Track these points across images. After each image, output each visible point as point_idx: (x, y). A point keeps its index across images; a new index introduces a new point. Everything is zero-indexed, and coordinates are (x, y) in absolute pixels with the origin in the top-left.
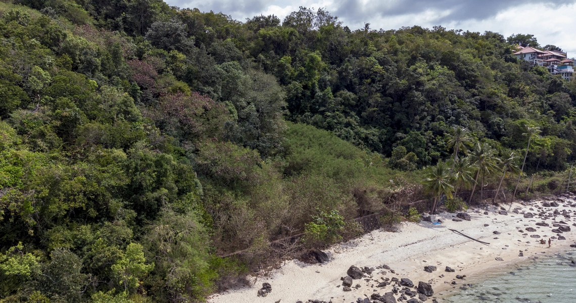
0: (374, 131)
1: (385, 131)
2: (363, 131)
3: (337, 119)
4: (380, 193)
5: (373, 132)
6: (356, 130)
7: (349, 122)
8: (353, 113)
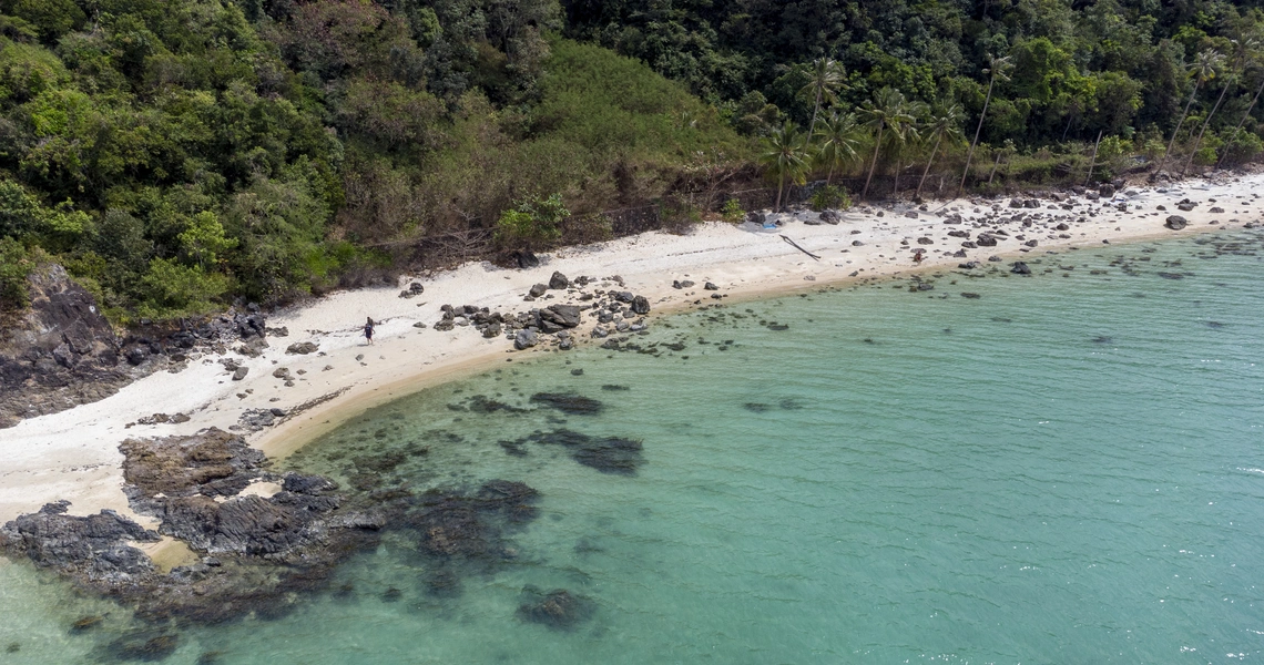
0: (737, 58)
1: (758, 58)
2: (716, 59)
3: (668, 35)
4: (664, 172)
5: (734, 63)
6: (703, 58)
7: (693, 40)
8: (705, 24)
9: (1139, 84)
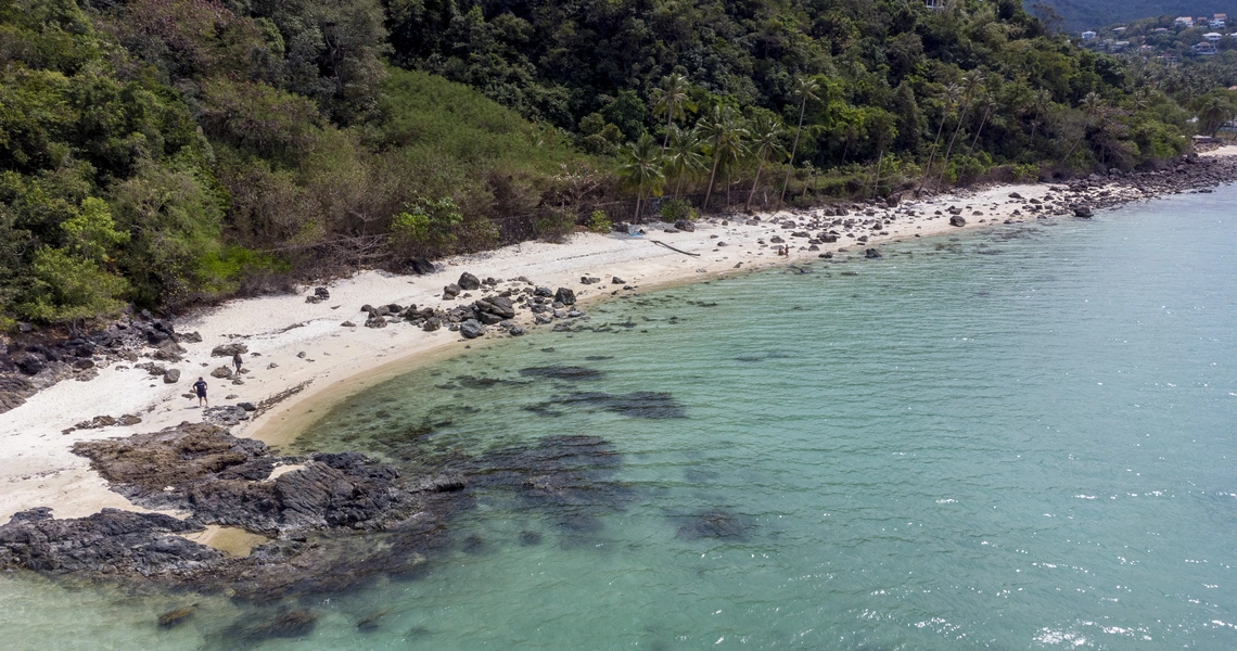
0: (560, 90)
1: (580, 91)
2: (540, 90)
3: (490, 66)
5: (559, 94)
6: (527, 89)
7: (515, 73)
8: (524, 58)
9: (892, 116)
